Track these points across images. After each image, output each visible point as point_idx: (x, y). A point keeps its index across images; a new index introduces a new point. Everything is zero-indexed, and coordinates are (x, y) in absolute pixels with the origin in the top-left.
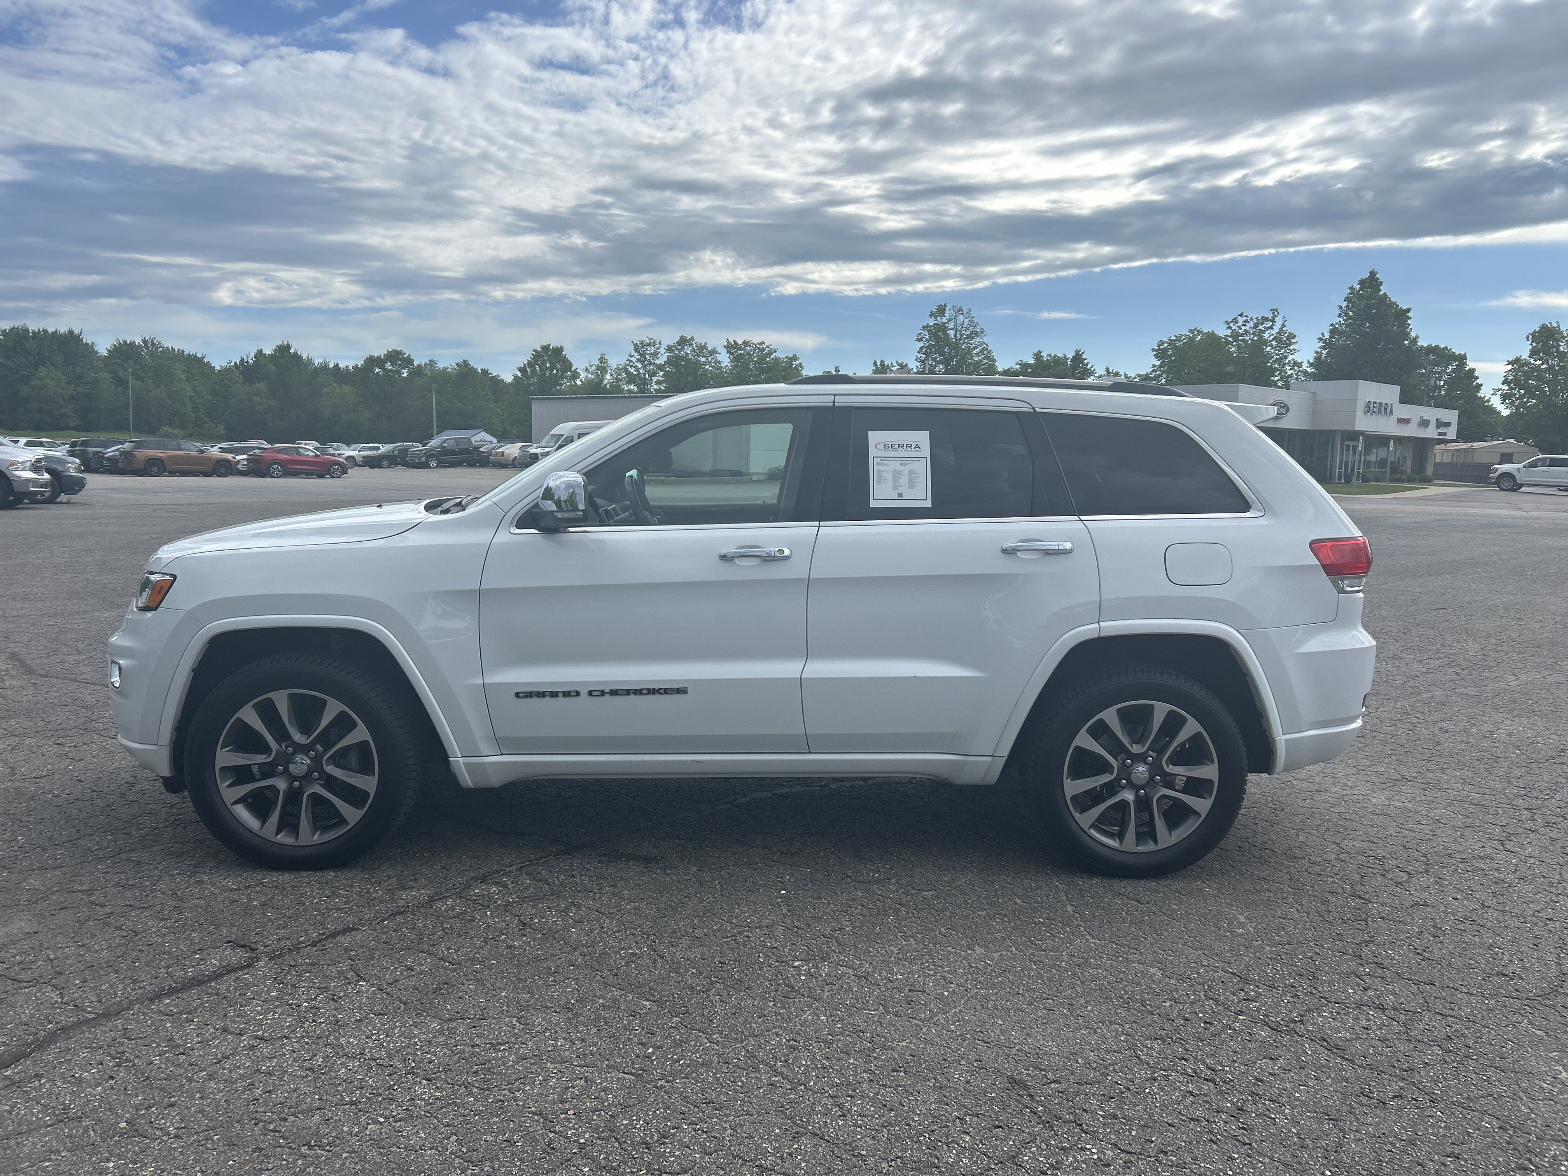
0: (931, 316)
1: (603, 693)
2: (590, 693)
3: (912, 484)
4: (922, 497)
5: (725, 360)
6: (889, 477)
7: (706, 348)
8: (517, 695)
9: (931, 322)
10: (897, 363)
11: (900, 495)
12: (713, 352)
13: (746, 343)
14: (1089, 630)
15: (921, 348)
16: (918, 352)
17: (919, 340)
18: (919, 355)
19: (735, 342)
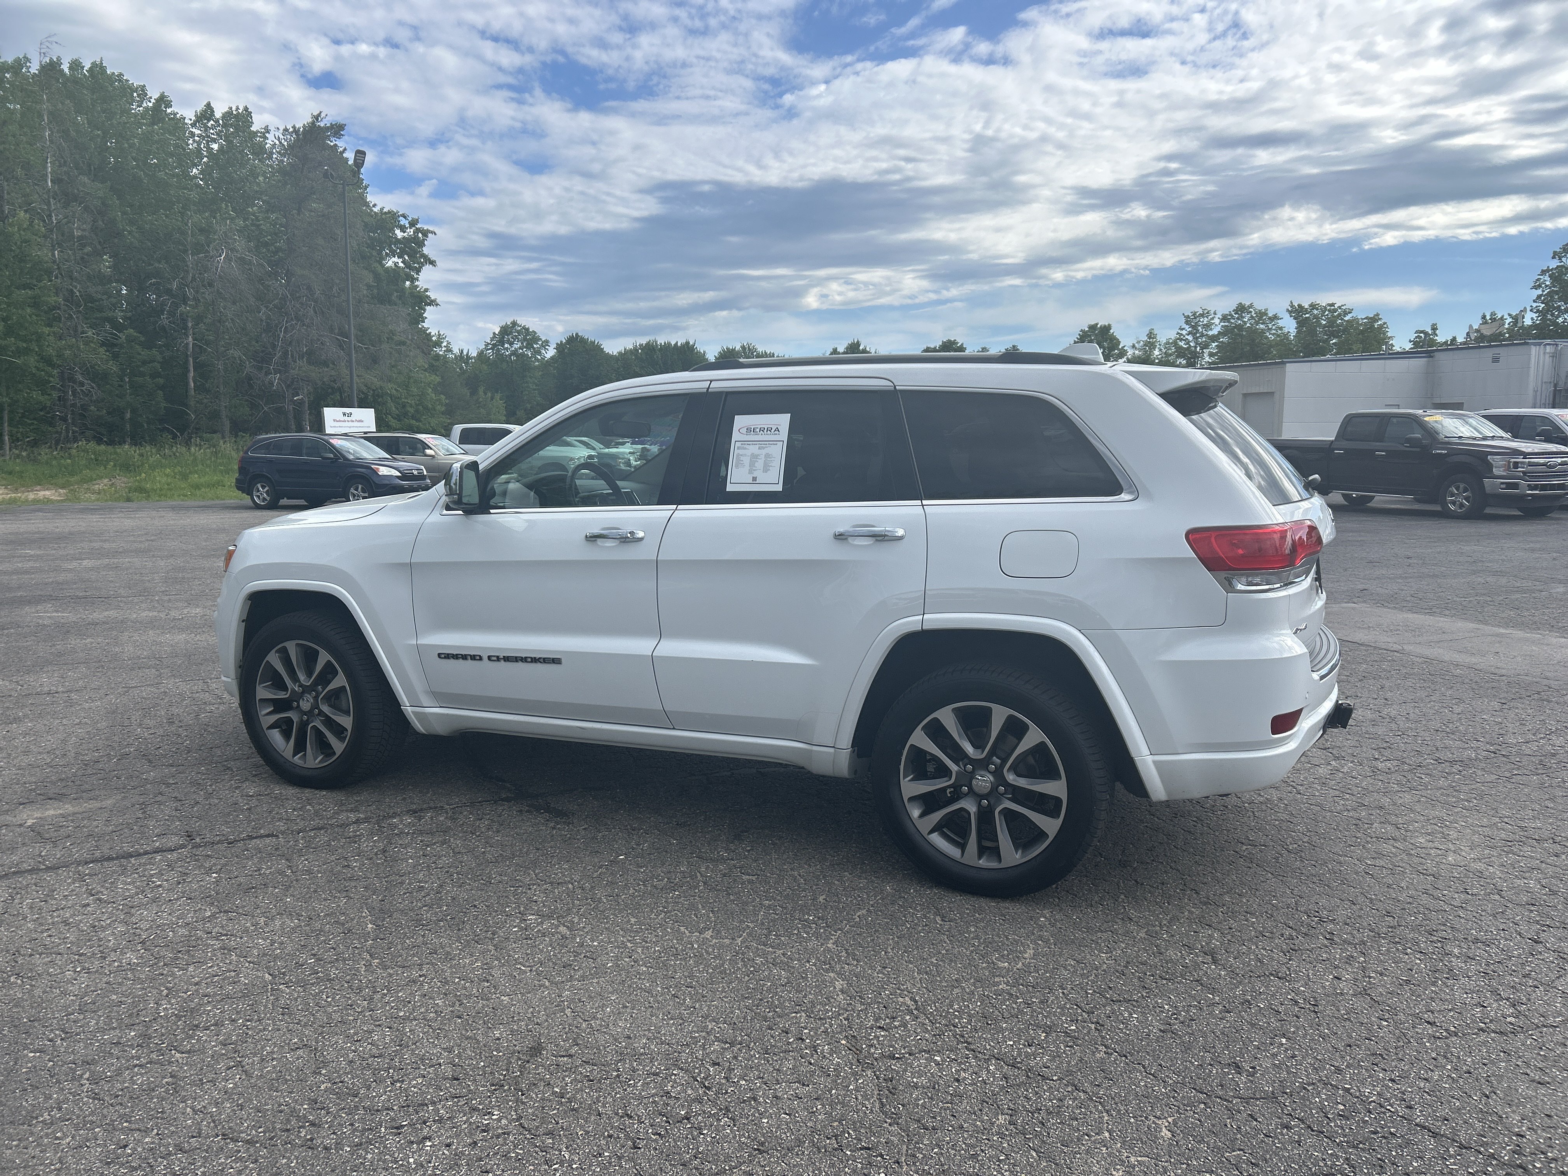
0: (1554, 258)
1: (498, 659)
2: (489, 658)
3: (766, 469)
4: (773, 481)
5: (1289, 326)
6: (746, 461)
7: (1266, 314)
8: (439, 655)
9: (1554, 264)
10: (1509, 315)
11: (754, 479)
12: (1275, 317)
13: (1313, 306)
14: (912, 622)
15: (1539, 297)
16: (1534, 301)
17: (1535, 287)
18: (1535, 305)
19: (1299, 306)
